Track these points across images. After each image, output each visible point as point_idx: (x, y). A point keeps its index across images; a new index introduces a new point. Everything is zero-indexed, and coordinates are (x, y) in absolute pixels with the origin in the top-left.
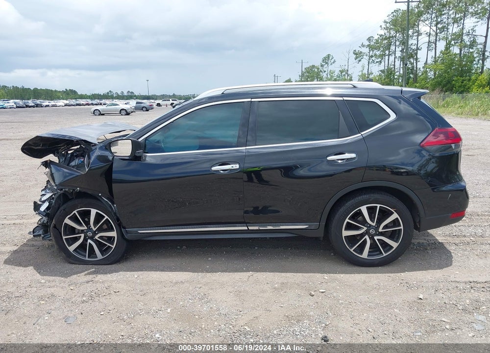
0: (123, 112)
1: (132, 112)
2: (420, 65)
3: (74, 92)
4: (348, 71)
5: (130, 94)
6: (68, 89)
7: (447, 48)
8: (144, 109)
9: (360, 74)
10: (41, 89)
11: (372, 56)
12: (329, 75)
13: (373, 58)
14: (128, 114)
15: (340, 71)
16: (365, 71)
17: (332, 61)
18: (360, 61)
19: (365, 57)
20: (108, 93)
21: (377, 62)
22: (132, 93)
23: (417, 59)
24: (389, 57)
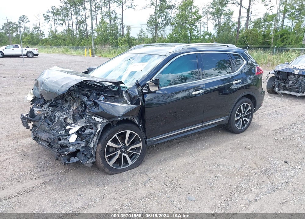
2: (89, 28)
4: (40, 28)
7: (103, 20)
9: (50, 30)
11: (56, 20)
12: (25, 30)
13: (57, 21)
15: (34, 28)
16: (53, 29)
17: (27, 20)
18: (48, 22)
19: (51, 19)
21: (60, 24)
23: (86, 24)
24: (68, 21)
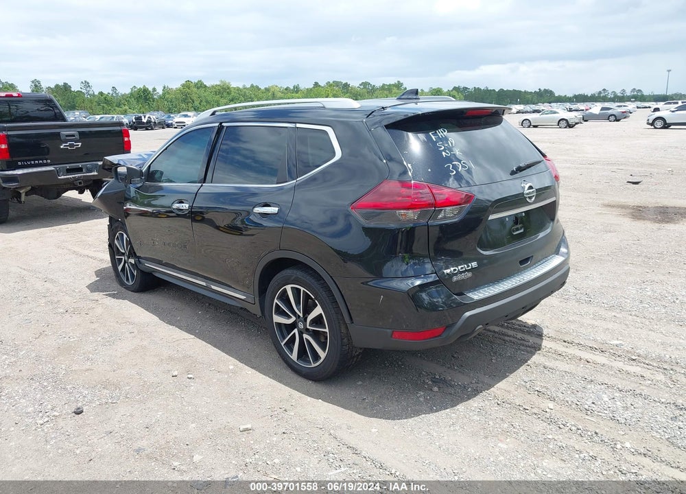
0: (563, 124)
1: (577, 123)
3: (551, 93)
5: (635, 93)
6: (542, 89)
8: (612, 118)
10: (507, 91)
14: (570, 126)
20: (600, 93)
22: (640, 91)
